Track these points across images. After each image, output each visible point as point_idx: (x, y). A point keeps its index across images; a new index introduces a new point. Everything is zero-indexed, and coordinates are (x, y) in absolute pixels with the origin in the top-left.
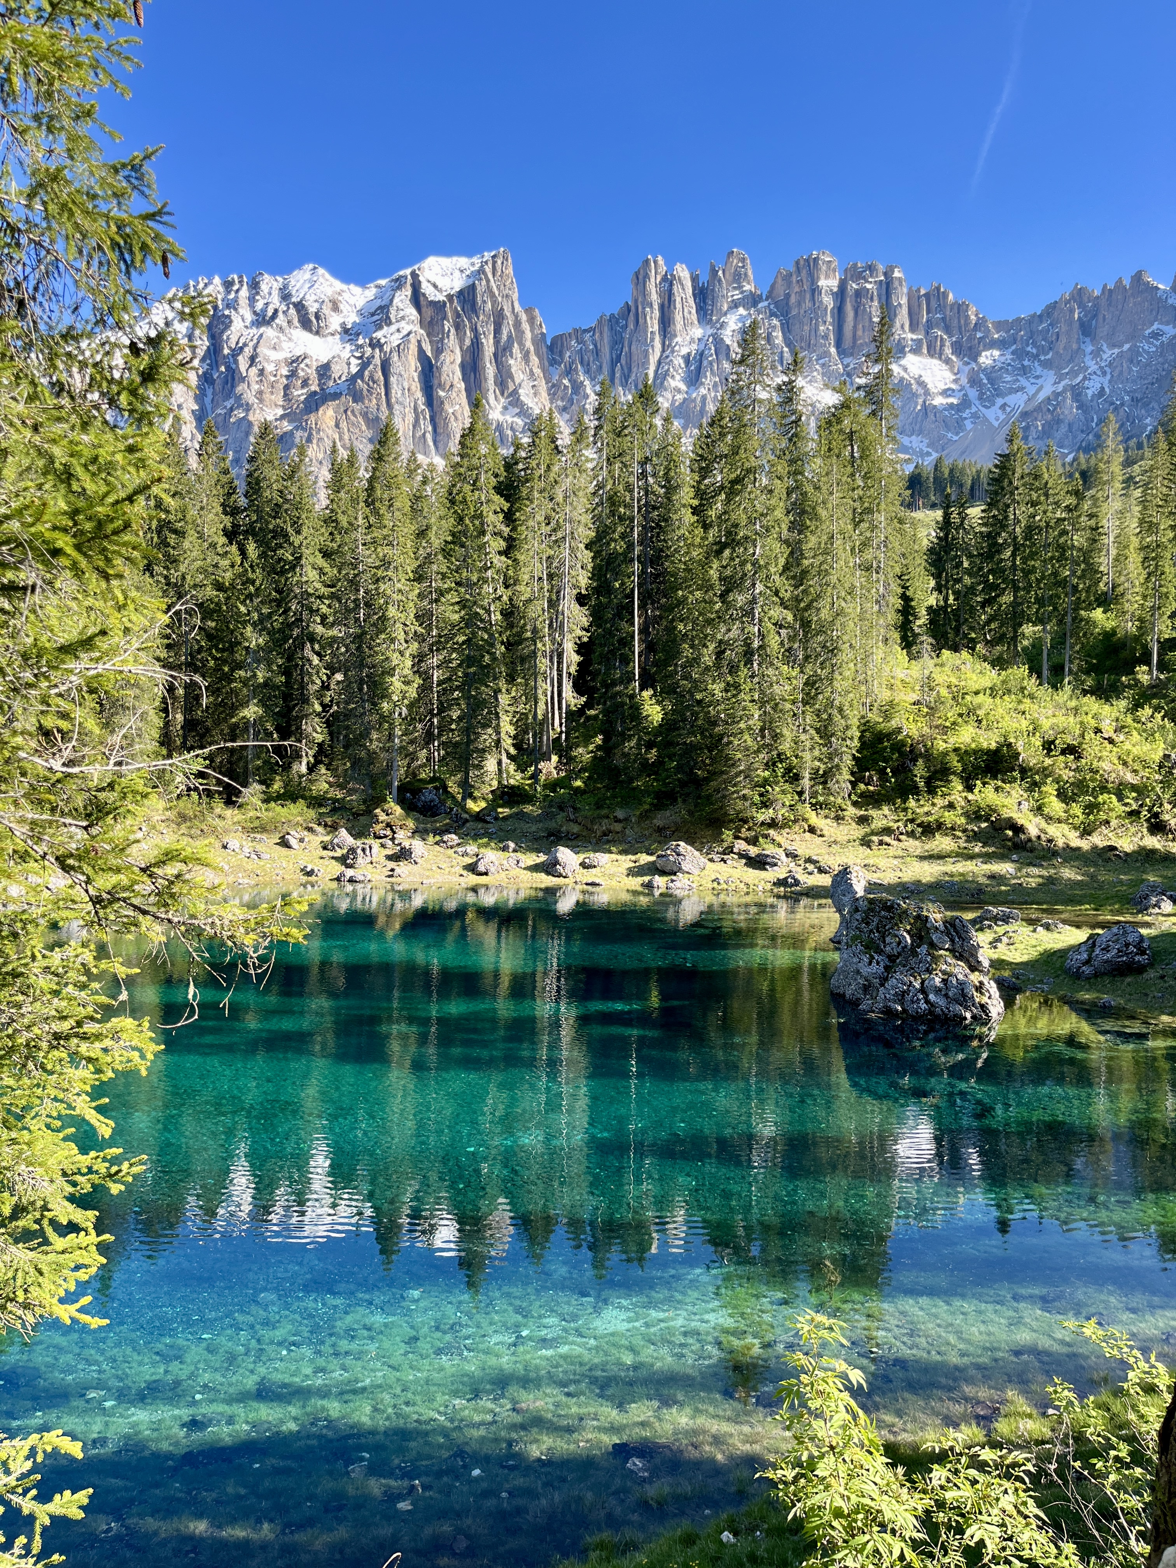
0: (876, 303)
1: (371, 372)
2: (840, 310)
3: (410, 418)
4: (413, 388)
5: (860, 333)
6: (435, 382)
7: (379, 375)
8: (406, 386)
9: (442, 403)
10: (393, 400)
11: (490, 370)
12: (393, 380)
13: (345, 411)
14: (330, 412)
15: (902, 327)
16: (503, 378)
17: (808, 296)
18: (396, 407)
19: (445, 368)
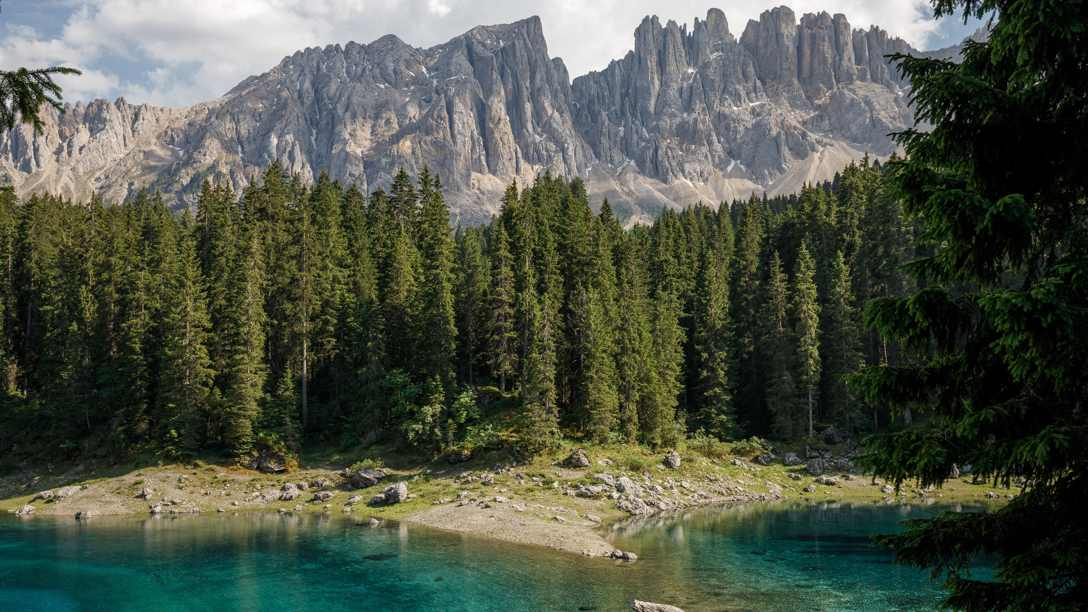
0: (827, 43)
1: (438, 111)
2: (799, 49)
3: (468, 147)
4: (470, 122)
5: (816, 65)
6: (487, 117)
7: (445, 114)
8: (465, 119)
9: (493, 132)
10: (456, 132)
11: (528, 107)
12: (456, 116)
13: (420, 142)
14: (408, 143)
15: (849, 60)
16: (538, 113)
17: (774, 40)
18: (459, 137)
19: (494, 106)
